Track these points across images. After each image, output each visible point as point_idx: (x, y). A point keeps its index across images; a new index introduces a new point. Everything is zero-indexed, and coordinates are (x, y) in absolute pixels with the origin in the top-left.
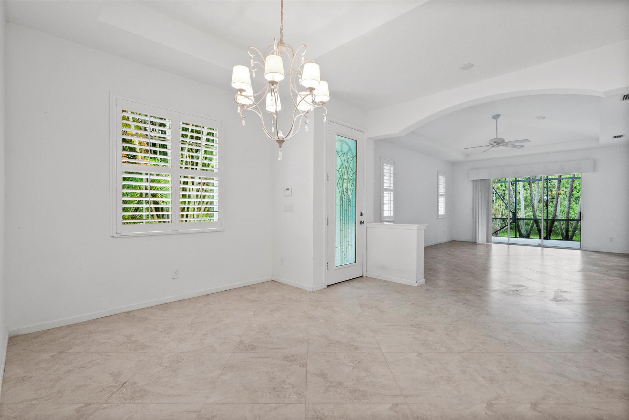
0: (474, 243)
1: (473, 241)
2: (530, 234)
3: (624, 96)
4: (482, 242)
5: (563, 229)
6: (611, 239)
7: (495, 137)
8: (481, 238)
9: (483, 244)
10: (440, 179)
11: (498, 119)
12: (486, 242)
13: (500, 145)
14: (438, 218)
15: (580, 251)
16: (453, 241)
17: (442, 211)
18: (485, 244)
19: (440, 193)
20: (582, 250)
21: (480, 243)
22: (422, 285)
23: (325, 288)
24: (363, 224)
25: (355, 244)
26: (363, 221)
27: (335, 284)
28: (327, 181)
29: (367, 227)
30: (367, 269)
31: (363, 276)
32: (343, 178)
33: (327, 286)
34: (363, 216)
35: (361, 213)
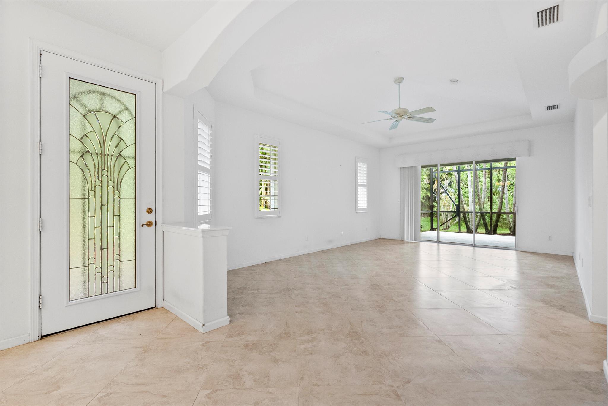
0: (402, 241)
1: (400, 239)
2: (477, 228)
3: (538, 13)
4: (410, 240)
5: (511, 222)
6: (550, 237)
7: (398, 108)
8: (408, 236)
9: (411, 243)
10: (359, 165)
11: (401, 84)
12: (413, 240)
13: (404, 118)
14: (356, 213)
15: (514, 252)
16: (380, 238)
17: (362, 203)
18: (413, 242)
19: (359, 183)
20: (517, 250)
21: (408, 241)
22: (215, 330)
23: (32, 342)
24: (156, 225)
25: (135, 259)
26: (156, 222)
27: (68, 331)
28: (39, 155)
29: (163, 231)
30: (164, 296)
31: (155, 306)
32: (96, 153)
33: (43, 337)
34: (152, 213)
35: (149, 209)
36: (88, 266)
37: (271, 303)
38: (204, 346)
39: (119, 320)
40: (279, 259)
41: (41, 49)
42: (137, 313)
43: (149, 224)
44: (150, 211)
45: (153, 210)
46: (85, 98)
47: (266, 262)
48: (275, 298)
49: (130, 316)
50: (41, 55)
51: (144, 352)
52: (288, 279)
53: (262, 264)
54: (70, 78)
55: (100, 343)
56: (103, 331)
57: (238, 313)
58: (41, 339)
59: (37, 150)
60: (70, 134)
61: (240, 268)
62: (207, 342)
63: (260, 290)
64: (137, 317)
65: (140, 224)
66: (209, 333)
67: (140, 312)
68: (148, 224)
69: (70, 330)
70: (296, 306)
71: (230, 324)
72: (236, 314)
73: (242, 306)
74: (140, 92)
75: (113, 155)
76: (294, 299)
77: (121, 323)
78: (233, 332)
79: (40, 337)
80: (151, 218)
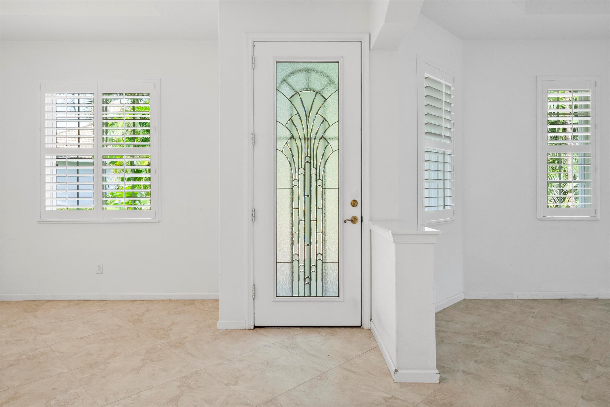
22: (414, 384)
23: (247, 330)
24: (362, 222)
25: (338, 262)
26: (362, 217)
27: (275, 328)
28: (253, 146)
29: (370, 230)
30: (371, 315)
31: (361, 326)
32: (300, 138)
33: (256, 327)
34: (358, 206)
35: (354, 201)
36: (293, 262)
37: (531, 372)
38: (386, 401)
39: (320, 331)
40: (594, 297)
41: (255, 41)
42: (340, 328)
43: (354, 220)
44: (354, 204)
45: (358, 201)
46: (292, 80)
47: (564, 298)
48: (546, 367)
49: (333, 329)
50: (254, 46)
51: (319, 378)
52: (594, 340)
53: (553, 300)
54: (277, 62)
55: (290, 350)
56: (300, 337)
57: (462, 371)
58: (254, 329)
59: (251, 141)
60: (277, 121)
61: (507, 298)
62: (393, 396)
63: (522, 345)
64: (338, 333)
65: (343, 220)
66: (403, 385)
67: (343, 328)
68: (352, 220)
69: (277, 328)
70: (583, 397)
71: (440, 383)
72: (459, 371)
73: (475, 361)
74: (343, 57)
75: (316, 138)
76: (586, 382)
77: (319, 335)
78: (438, 397)
79: (253, 326)
80: (355, 212)
